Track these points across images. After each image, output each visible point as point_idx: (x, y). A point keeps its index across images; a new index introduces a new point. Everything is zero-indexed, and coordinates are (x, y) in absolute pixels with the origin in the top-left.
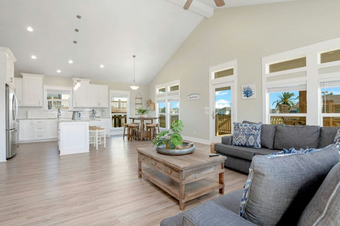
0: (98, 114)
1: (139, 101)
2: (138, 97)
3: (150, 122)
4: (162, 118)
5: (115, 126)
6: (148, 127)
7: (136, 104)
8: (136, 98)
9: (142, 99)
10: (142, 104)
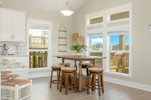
0: (11, 50)
1: (62, 34)
5: (34, 67)
7: (59, 38)
8: (59, 31)
9: (66, 31)
10: (66, 38)
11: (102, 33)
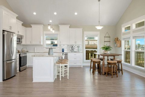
0: (76, 49)
1: (107, 39)
2: (106, 36)
3: (112, 58)
4: (127, 54)
6: (109, 63)
7: (105, 42)
8: (105, 37)
9: (110, 37)
10: (110, 41)
11: (130, 38)
